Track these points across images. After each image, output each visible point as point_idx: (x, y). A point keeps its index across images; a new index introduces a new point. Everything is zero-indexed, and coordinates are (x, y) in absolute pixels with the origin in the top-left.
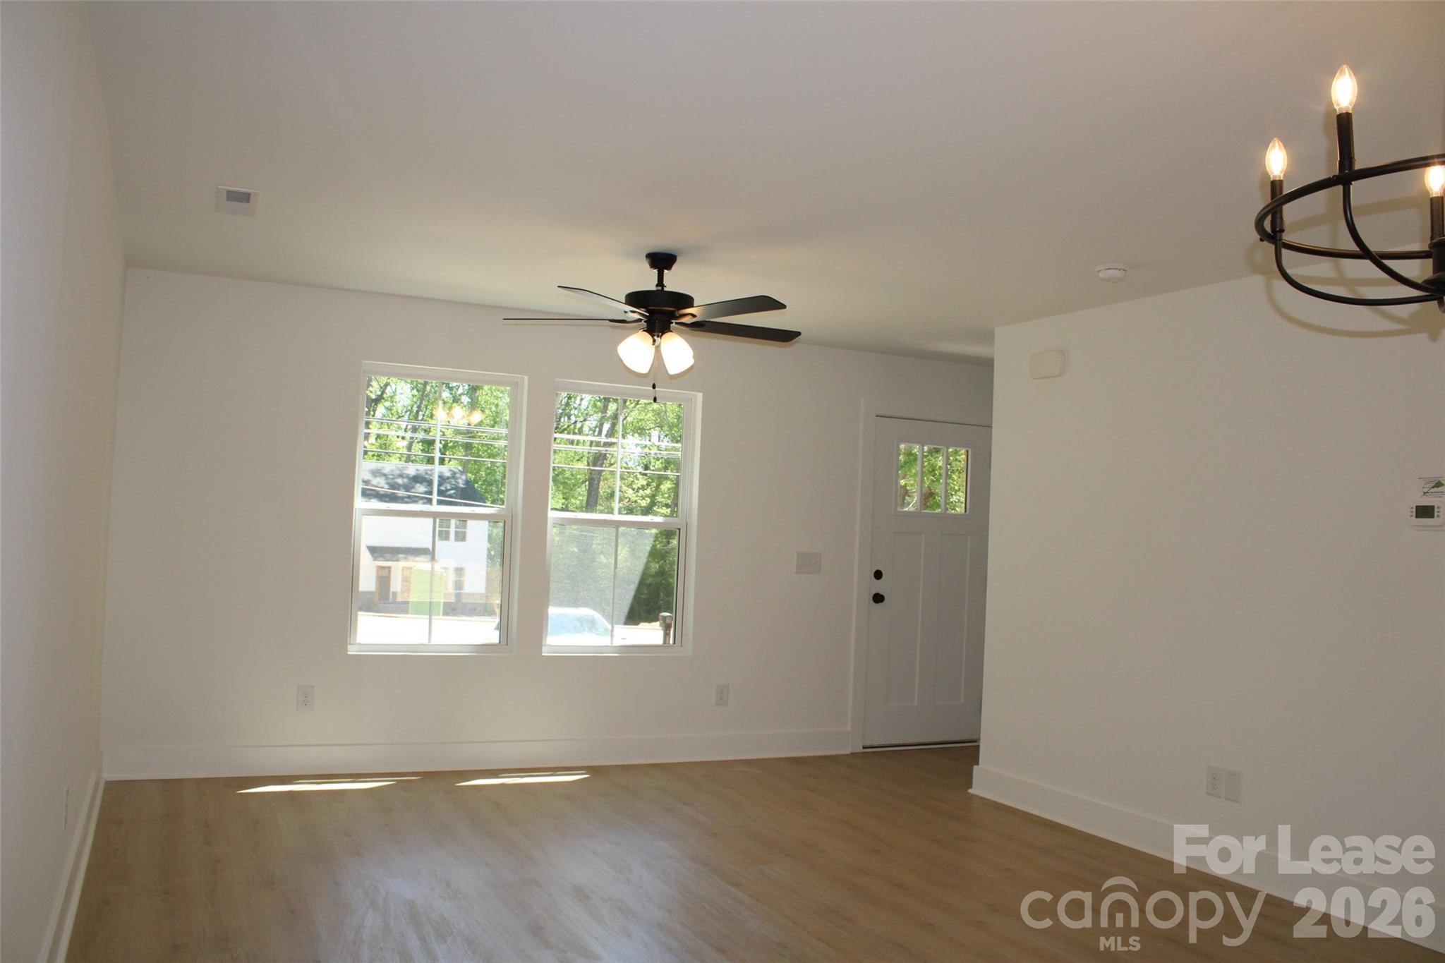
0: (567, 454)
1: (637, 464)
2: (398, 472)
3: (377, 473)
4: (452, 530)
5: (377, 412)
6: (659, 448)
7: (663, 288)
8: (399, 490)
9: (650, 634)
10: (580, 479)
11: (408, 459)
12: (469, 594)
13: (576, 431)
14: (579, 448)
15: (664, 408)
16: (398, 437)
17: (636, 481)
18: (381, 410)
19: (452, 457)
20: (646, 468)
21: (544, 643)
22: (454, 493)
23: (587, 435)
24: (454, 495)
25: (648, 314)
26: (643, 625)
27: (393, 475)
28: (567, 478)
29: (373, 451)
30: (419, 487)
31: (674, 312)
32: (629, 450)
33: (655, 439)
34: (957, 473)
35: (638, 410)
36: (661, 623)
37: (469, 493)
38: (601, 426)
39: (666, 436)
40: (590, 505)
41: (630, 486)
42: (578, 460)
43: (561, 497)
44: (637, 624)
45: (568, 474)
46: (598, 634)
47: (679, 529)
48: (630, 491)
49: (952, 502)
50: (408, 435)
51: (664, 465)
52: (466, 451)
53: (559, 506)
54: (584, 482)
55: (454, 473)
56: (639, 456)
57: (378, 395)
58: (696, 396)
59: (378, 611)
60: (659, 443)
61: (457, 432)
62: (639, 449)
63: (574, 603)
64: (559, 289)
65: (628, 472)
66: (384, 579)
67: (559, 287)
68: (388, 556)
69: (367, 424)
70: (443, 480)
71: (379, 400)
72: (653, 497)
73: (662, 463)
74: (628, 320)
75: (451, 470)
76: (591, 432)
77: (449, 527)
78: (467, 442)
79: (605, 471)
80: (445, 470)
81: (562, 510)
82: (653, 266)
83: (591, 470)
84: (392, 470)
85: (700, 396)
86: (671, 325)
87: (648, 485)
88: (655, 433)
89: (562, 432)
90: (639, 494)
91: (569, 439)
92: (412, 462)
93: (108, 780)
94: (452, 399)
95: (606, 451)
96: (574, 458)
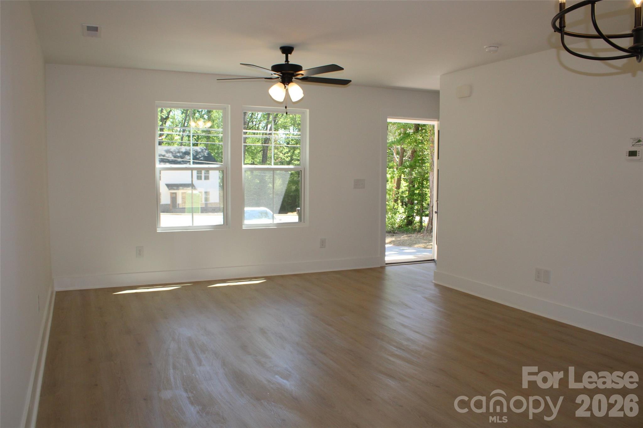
0: (252, 139)
1: (284, 142)
2: (177, 151)
3: (168, 151)
4: (203, 175)
5: (167, 124)
6: (293, 135)
7: (288, 63)
8: (178, 158)
9: (292, 217)
10: (259, 150)
11: (181, 144)
12: (211, 203)
13: (256, 128)
14: (258, 136)
15: (294, 117)
16: (177, 135)
17: (284, 150)
18: (168, 123)
19: (201, 142)
20: (288, 144)
21: (243, 224)
22: (203, 159)
23: (261, 130)
24: (203, 160)
25: (282, 75)
26: (290, 214)
27: (175, 152)
28: (253, 150)
29: (165, 142)
30: (187, 157)
31: (293, 73)
32: (281, 135)
33: (291, 131)
34: (426, 142)
35: (283, 118)
36: (297, 213)
37: (209, 159)
38: (267, 126)
39: (296, 129)
40: (264, 161)
41: (281, 152)
42: (257, 141)
43: (251, 158)
44: (286, 213)
45: (253, 148)
46: (269, 219)
47: (301, 171)
48: (281, 154)
49: (425, 155)
50: (181, 133)
51: (296, 142)
52: (207, 139)
53: (250, 162)
54: (261, 151)
55: (202, 150)
56: (285, 139)
57: (167, 117)
58: (306, 111)
59: (172, 212)
60: (293, 132)
61: (203, 131)
62: (284, 136)
63: (258, 205)
64: (241, 65)
65: (280, 146)
66: (174, 198)
67: (241, 64)
68: (175, 188)
69: (162, 130)
70: (197, 153)
71: (167, 118)
72: (291, 156)
73: (295, 142)
74: (273, 78)
75: (200, 149)
76: (263, 129)
77: (201, 173)
78: (208, 135)
79: (269, 146)
80: (198, 148)
81: (251, 164)
82: (283, 53)
83: (264, 146)
84: (175, 150)
85: (308, 111)
86: (293, 79)
87: (289, 151)
88: (291, 128)
89: (250, 129)
90: (285, 156)
91: (253, 132)
92: (184, 145)
93: (57, 291)
94: (200, 116)
95: (270, 137)
96: (256, 141)
